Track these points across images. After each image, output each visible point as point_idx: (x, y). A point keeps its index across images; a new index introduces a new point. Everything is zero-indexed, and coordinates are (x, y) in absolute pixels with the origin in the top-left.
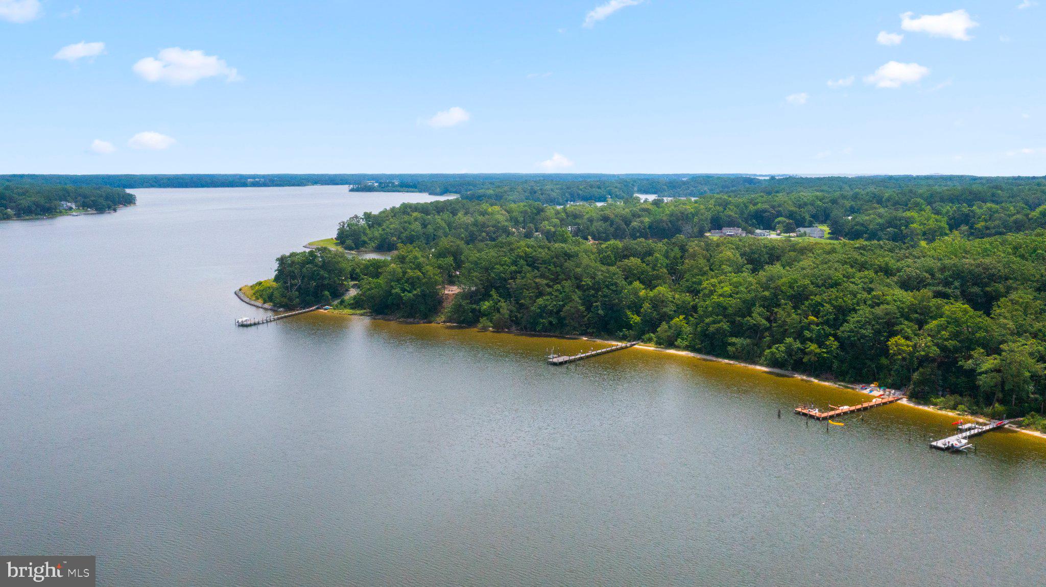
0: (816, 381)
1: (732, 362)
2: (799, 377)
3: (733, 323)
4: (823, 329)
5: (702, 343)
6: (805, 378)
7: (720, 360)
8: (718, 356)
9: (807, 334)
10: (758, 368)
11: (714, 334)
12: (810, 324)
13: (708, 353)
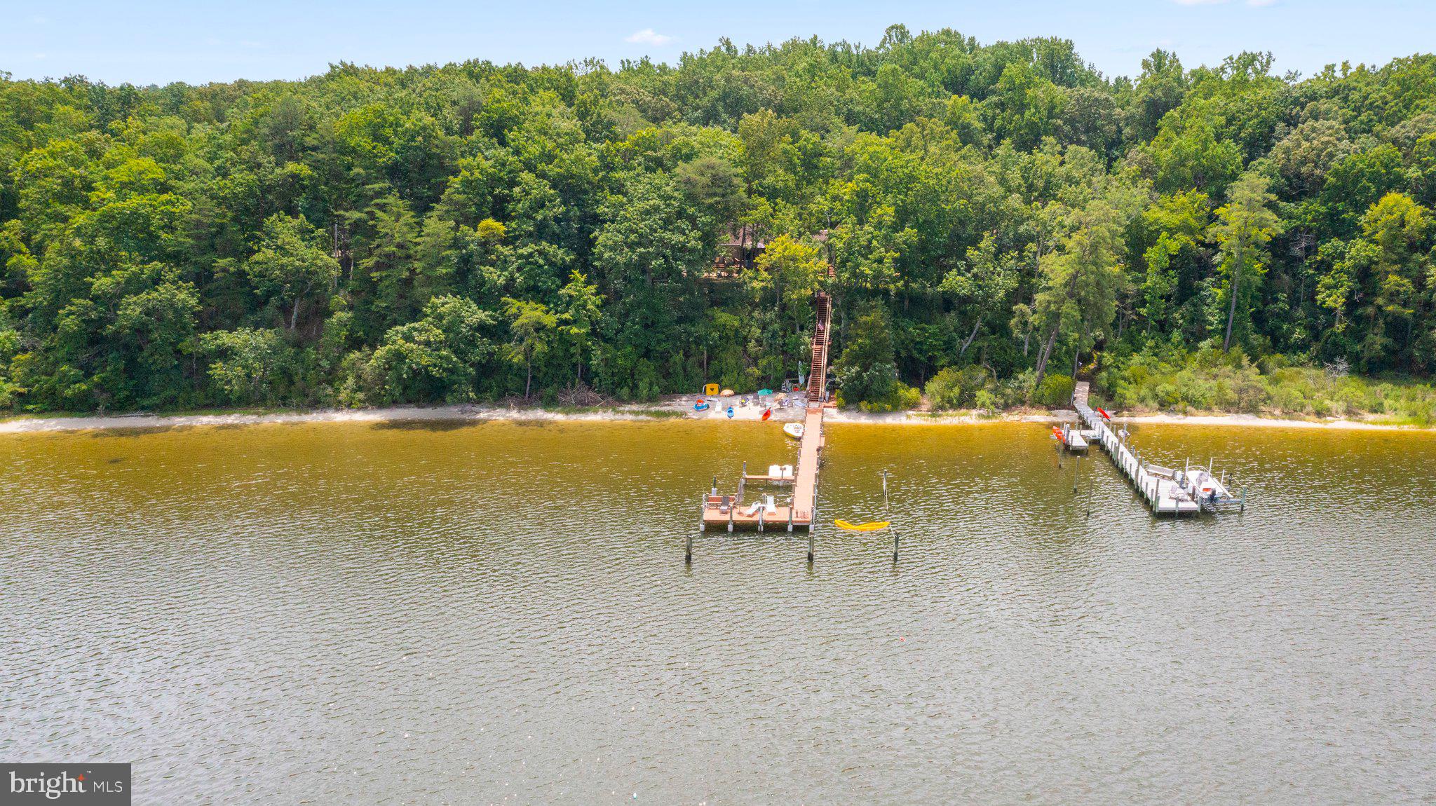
0: (558, 417)
1: (232, 419)
2: (502, 417)
3: (202, 278)
4: (540, 253)
5: (88, 375)
6: (515, 414)
7: (179, 421)
8: (169, 406)
9: (494, 276)
10: (340, 417)
11: (141, 330)
12: (484, 244)
13: (120, 407)
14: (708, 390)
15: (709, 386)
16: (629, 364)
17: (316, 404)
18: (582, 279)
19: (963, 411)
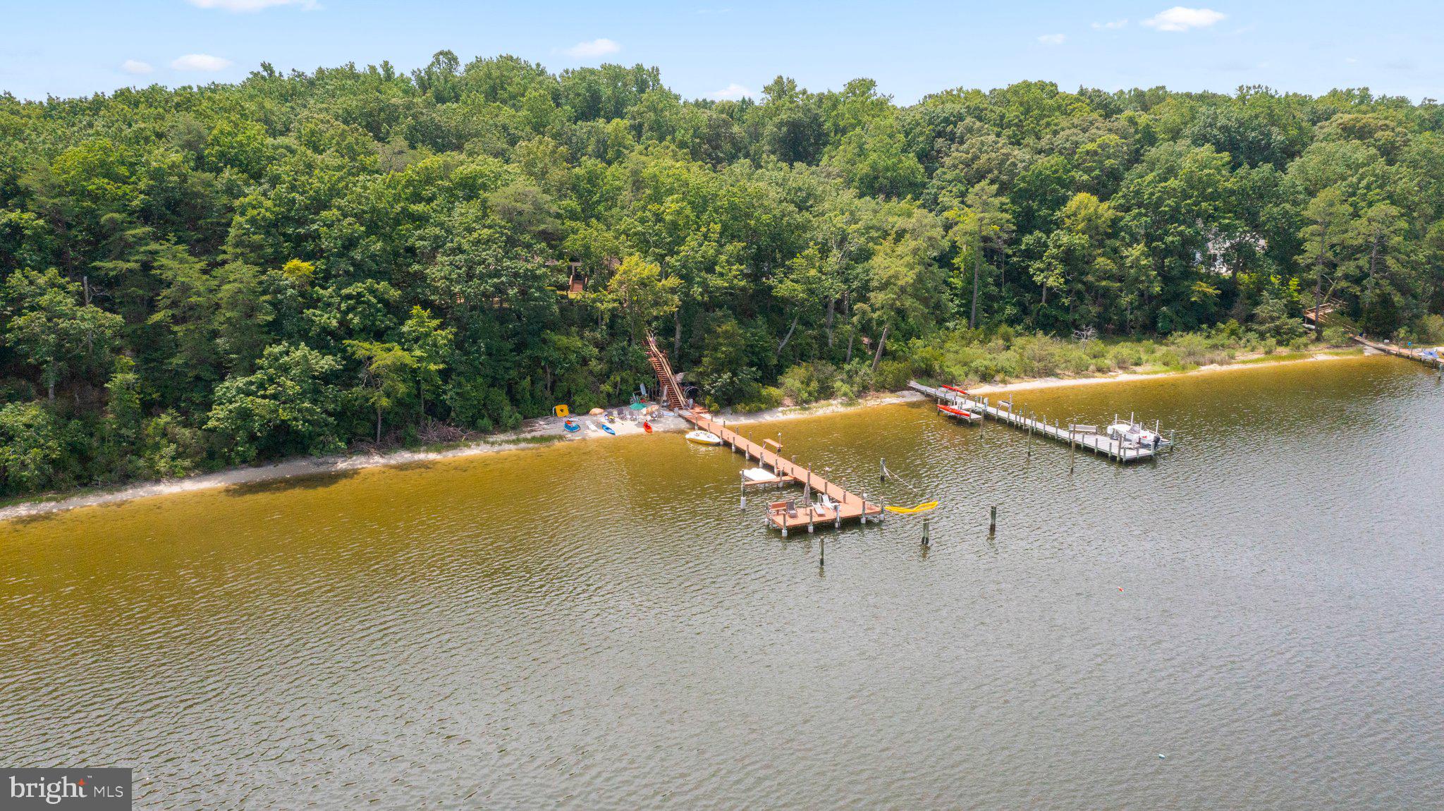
4: (372, 291)
10: (168, 489)
14: (558, 411)
15: (558, 408)
16: (481, 395)
17: (128, 478)
18: (426, 314)
19: (823, 402)
